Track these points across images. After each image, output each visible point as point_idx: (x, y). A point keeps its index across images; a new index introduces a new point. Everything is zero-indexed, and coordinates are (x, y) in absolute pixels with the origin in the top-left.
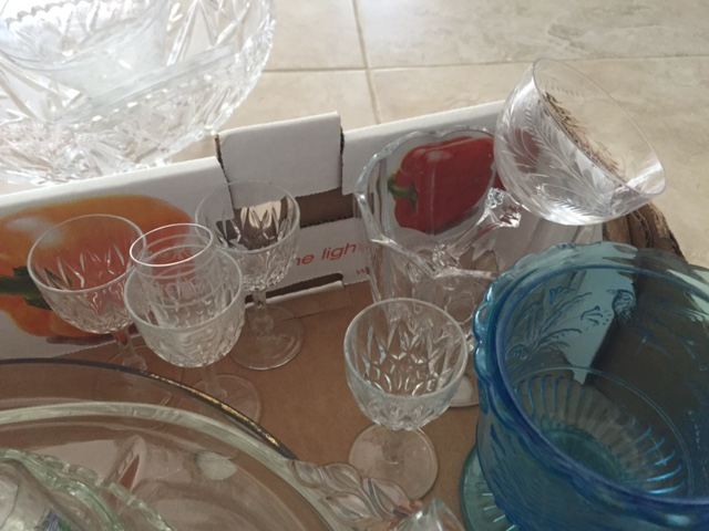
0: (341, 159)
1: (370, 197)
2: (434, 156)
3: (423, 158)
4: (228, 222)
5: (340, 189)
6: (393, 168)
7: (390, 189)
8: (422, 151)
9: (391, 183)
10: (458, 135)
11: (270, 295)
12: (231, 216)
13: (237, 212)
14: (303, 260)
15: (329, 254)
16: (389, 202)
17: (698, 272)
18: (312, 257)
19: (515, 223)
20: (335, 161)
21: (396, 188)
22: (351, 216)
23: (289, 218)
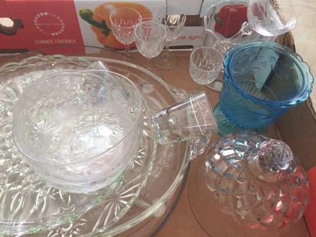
0: (202, 5)
1: (208, 19)
2: (232, 10)
3: (228, 10)
4: (164, 19)
5: (199, 15)
6: (217, 11)
7: (215, 18)
8: (227, 7)
9: (216, 16)
10: (241, 4)
11: (170, 48)
12: (165, 17)
13: (167, 16)
14: (183, 38)
15: (191, 38)
16: (214, 23)
17: (298, 57)
18: (185, 37)
19: (249, 34)
20: (200, 5)
21: (217, 18)
22: (200, 26)
23: (182, 21)
